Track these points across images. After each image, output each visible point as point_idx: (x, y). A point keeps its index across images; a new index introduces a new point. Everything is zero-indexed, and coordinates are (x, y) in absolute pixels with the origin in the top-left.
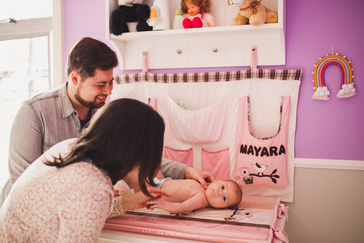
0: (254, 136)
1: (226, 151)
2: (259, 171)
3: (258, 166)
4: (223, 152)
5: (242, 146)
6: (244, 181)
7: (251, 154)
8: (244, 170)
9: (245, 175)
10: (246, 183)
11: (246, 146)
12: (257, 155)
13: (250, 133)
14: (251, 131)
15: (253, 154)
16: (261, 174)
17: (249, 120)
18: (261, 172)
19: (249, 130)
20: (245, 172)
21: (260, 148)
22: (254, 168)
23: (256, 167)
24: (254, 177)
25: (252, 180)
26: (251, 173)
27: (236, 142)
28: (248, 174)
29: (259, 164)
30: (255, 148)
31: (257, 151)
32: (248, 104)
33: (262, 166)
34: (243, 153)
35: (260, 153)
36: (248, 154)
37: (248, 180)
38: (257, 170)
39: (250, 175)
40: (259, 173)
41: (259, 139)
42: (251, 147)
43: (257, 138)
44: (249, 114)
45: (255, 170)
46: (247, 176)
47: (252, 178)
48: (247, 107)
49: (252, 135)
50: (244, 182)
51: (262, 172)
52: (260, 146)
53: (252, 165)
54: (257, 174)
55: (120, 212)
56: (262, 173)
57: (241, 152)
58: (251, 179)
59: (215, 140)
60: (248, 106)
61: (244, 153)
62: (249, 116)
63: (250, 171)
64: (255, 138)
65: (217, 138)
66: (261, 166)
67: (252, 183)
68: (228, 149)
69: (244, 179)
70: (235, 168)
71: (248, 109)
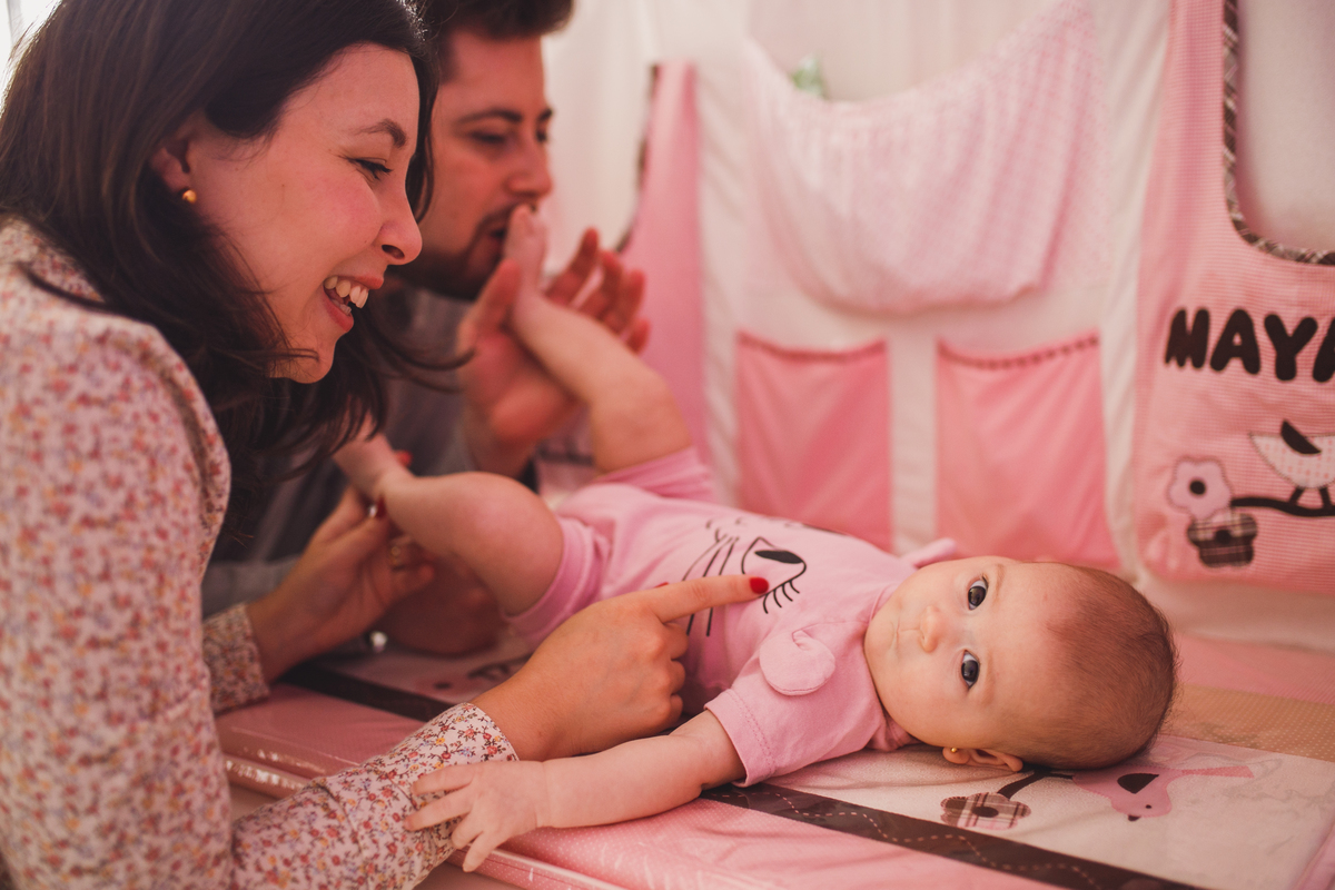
0: (1262, 243)
1: (1076, 357)
2: (1299, 479)
3: (1297, 441)
4: (1059, 359)
5: (1180, 316)
6: (1196, 543)
7: (1235, 365)
8: (1189, 472)
9: (1200, 507)
10: (1208, 559)
11: (1203, 316)
12: (1286, 371)
13: (1237, 225)
14: (1239, 216)
15: (1253, 366)
16: (1310, 500)
17: (1232, 142)
18: (1314, 482)
19: (1230, 205)
20: (1198, 488)
21: (1308, 326)
22: (1264, 459)
23: (1276, 448)
24: (1265, 518)
25: (1248, 539)
26: (1241, 492)
27: (1142, 293)
28: (1217, 494)
29: (1302, 428)
30: (1273, 323)
31: (1288, 344)
32: (1229, 31)
33: (1326, 440)
34: (1181, 364)
35: (1307, 357)
36: (1219, 365)
37: (1223, 535)
38: (1285, 472)
39: (1236, 503)
40: (1298, 492)
41: (1302, 259)
42: (1240, 320)
43: (1283, 256)
44: (1231, 104)
45: (1273, 468)
46: (1213, 510)
47: (1249, 522)
48: (1217, 52)
49: (1251, 239)
50: (1193, 552)
51: (1321, 482)
52: (1306, 313)
53: (1251, 435)
54: (1284, 493)
55: (241, 684)
56: (1324, 492)
57: (1167, 360)
58: (1238, 532)
59: (1013, 287)
60: (1226, 51)
61: (1189, 365)
62: (1230, 117)
63: (1232, 478)
64: (1269, 257)
65: (1025, 271)
66: (1317, 442)
67: (1248, 556)
68: (1093, 341)
69: (1192, 529)
70: (1134, 462)
71: (1226, 66)
